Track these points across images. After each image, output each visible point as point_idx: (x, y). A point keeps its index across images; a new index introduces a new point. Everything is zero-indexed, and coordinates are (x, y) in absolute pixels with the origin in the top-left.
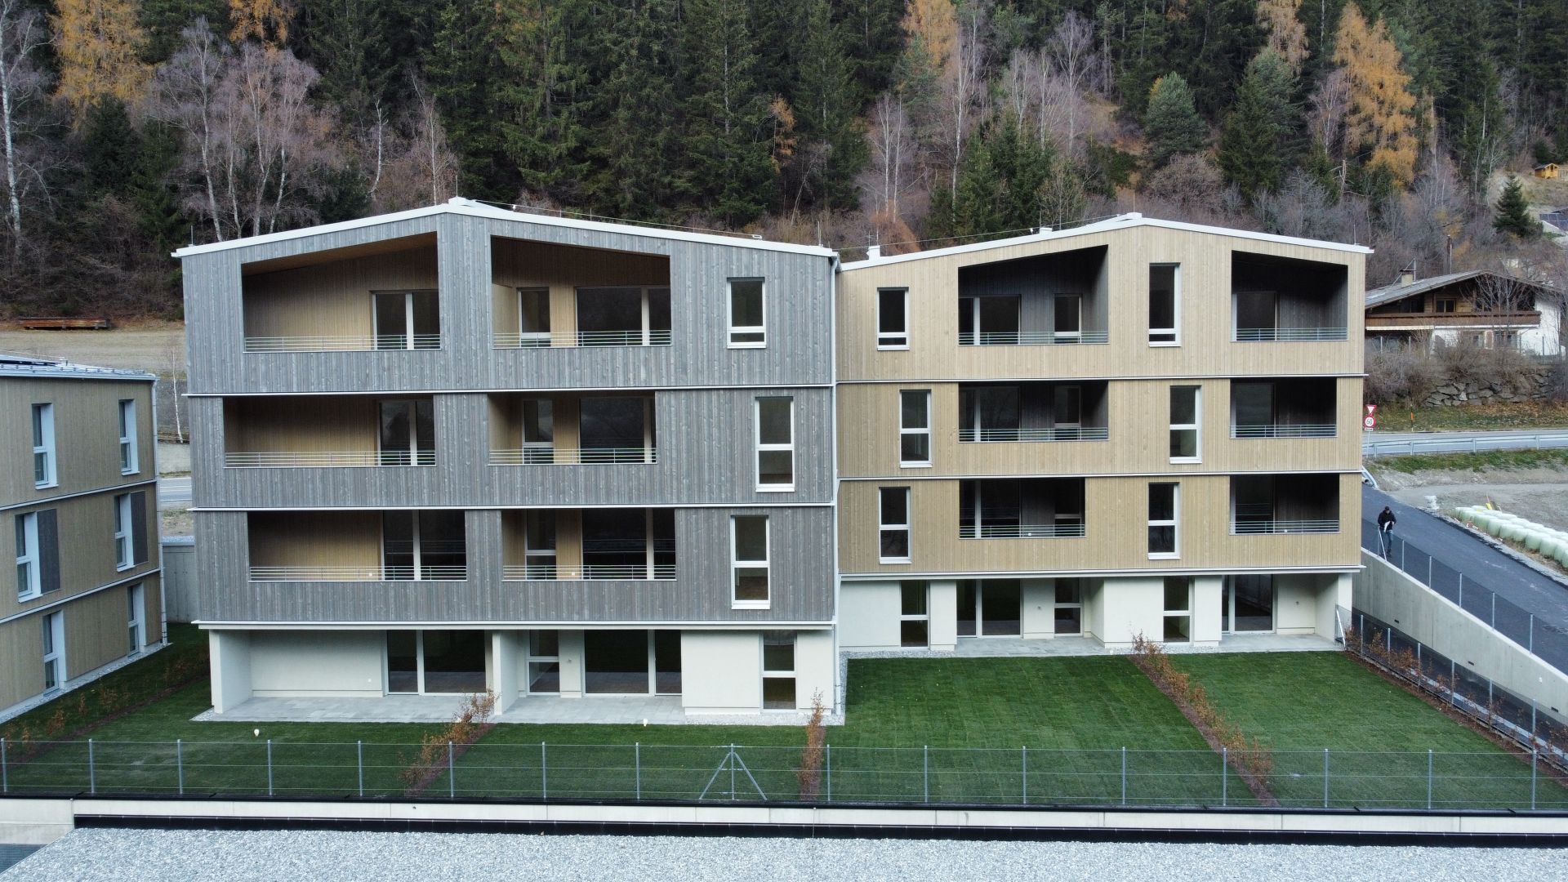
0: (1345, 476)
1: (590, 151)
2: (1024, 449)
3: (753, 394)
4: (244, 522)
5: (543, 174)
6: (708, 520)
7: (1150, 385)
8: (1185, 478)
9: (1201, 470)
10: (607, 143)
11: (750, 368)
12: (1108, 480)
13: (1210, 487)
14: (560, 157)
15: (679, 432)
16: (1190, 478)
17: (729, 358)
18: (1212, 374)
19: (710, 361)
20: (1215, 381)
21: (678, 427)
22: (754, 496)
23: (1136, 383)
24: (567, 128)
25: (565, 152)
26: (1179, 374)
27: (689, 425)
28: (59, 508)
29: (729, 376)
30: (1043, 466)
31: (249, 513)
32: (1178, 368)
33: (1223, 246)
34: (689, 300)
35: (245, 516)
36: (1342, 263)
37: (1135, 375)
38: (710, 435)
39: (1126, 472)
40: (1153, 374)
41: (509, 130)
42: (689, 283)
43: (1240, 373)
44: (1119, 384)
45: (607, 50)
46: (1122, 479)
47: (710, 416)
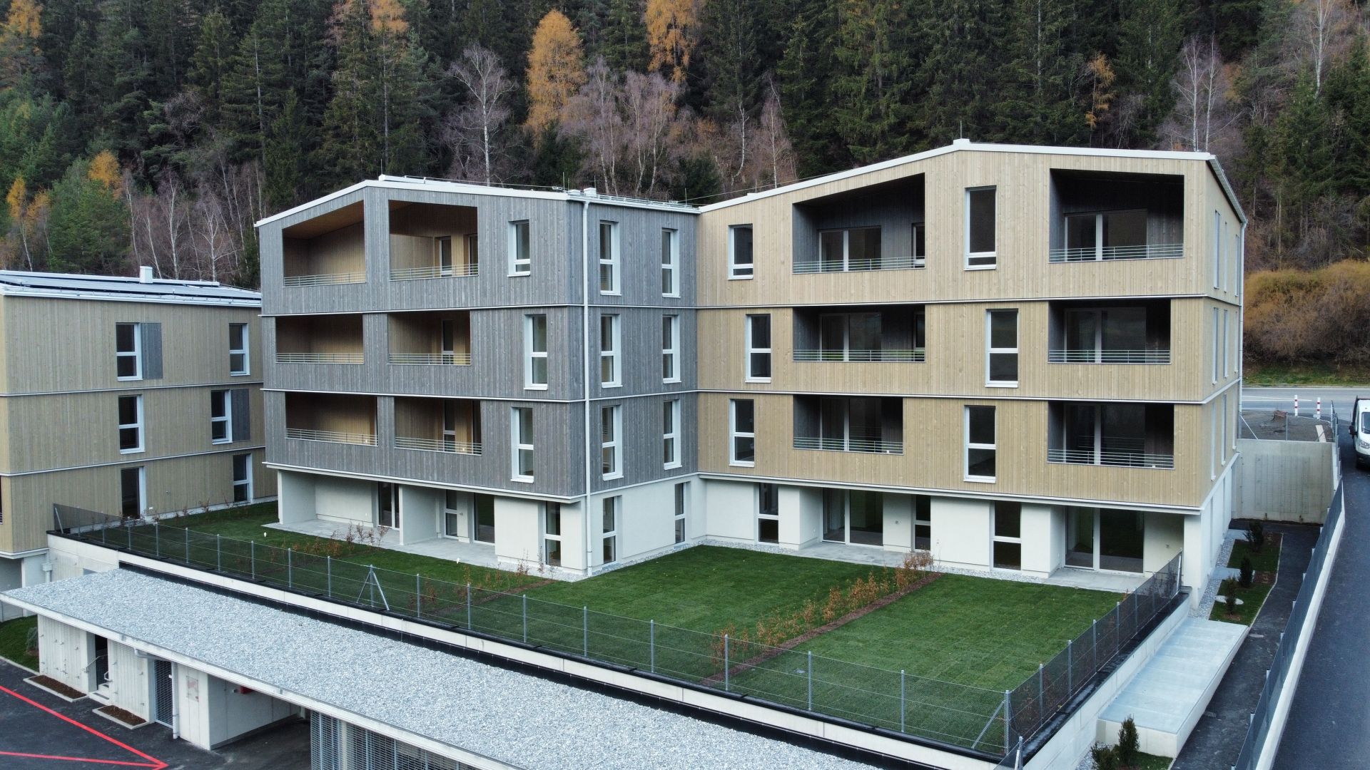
0: (1180, 407)
1: (909, 125)
2: (848, 369)
3: (524, 312)
4: (283, 399)
5: (868, 149)
6: (499, 409)
7: (965, 309)
8: (1001, 402)
9: (1018, 394)
10: (923, 118)
11: (522, 292)
12: (925, 400)
13: (1026, 412)
14: (883, 132)
15: (483, 342)
16: (1006, 403)
17: (509, 283)
18: (1030, 296)
19: (500, 286)
20: (1032, 305)
21: (482, 338)
22: (524, 392)
23: (952, 306)
24: (888, 107)
25: (886, 128)
26: (994, 297)
27: (488, 337)
28: (251, 389)
29: (509, 300)
30: (865, 384)
31: (286, 392)
32: (994, 291)
33: (1040, 166)
34: (487, 240)
35: (284, 394)
36: (1176, 173)
37: (951, 298)
38: (500, 344)
39: (942, 394)
40: (968, 298)
41: (843, 116)
42: (487, 227)
43: (1059, 295)
44: (934, 309)
45: (926, 35)
46: (938, 401)
47: (500, 330)
